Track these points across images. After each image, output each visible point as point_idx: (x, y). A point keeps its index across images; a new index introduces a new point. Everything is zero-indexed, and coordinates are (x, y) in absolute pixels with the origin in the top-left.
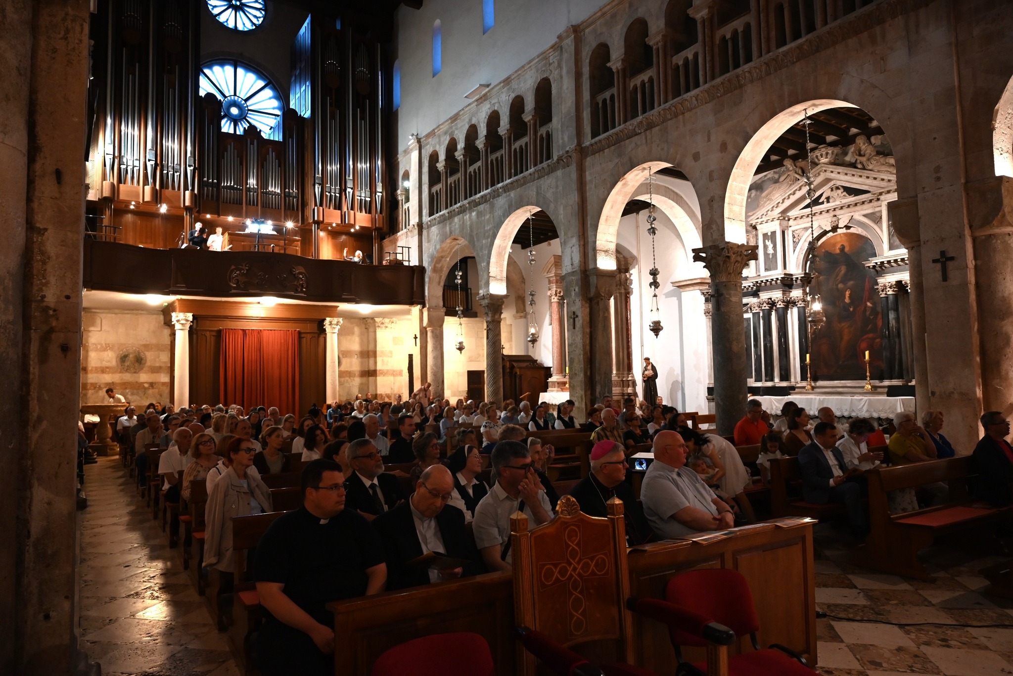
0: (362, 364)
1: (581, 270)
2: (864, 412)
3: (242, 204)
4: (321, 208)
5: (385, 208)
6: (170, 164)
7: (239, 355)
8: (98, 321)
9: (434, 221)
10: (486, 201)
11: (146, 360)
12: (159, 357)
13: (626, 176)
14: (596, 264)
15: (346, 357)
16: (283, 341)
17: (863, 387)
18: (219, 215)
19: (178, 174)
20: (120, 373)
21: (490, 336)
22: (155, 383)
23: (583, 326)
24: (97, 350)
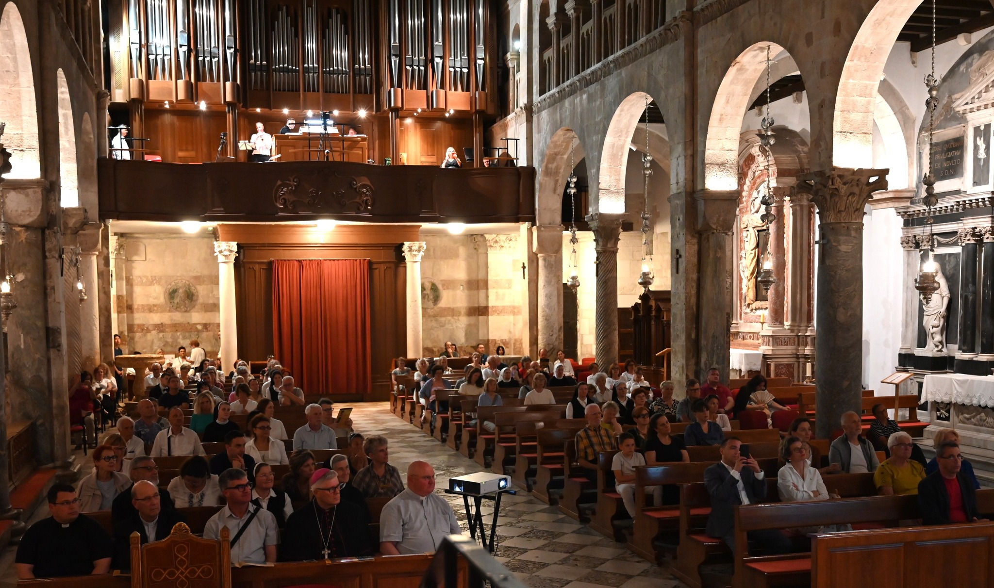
0: (470, 298)
1: (686, 192)
3: (299, 91)
4: (400, 90)
5: (488, 81)
6: (206, 48)
7: (295, 293)
8: (142, 248)
9: (544, 103)
10: (597, 80)
11: (198, 296)
12: (212, 292)
13: (738, 59)
14: (704, 184)
15: (448, 288)
16: (349, 274)
18: (270, 109)
19: (216, 59)
20: (170, 311)
21: (601, 273)
22: (210, 324)
23: (686, 271)
24: (142, 284)
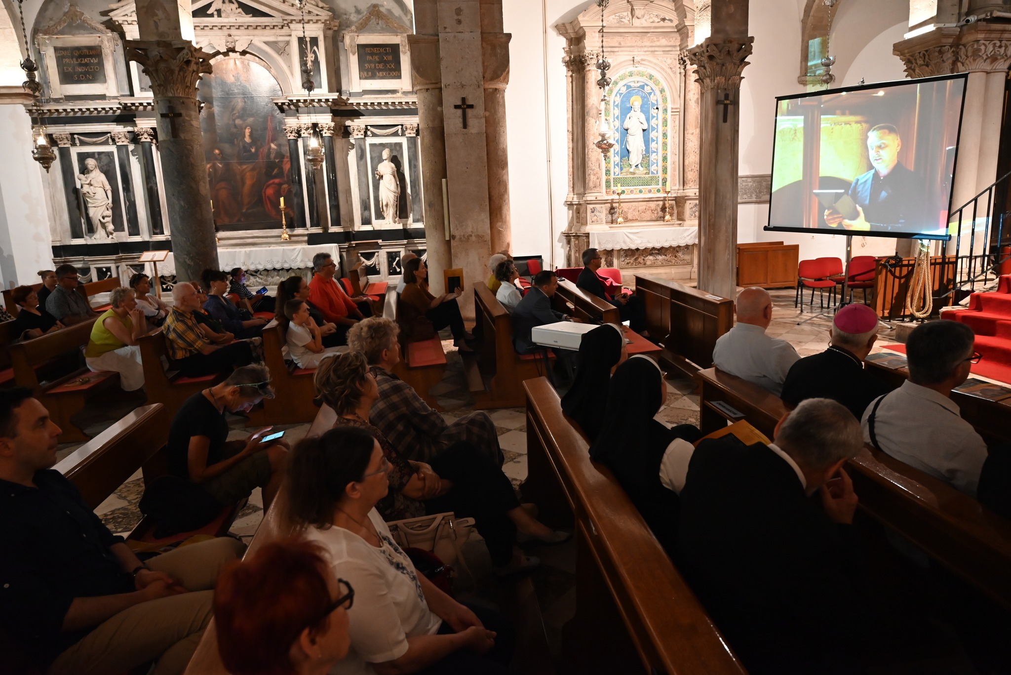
2: (298, 262)
17: (280, 236)
